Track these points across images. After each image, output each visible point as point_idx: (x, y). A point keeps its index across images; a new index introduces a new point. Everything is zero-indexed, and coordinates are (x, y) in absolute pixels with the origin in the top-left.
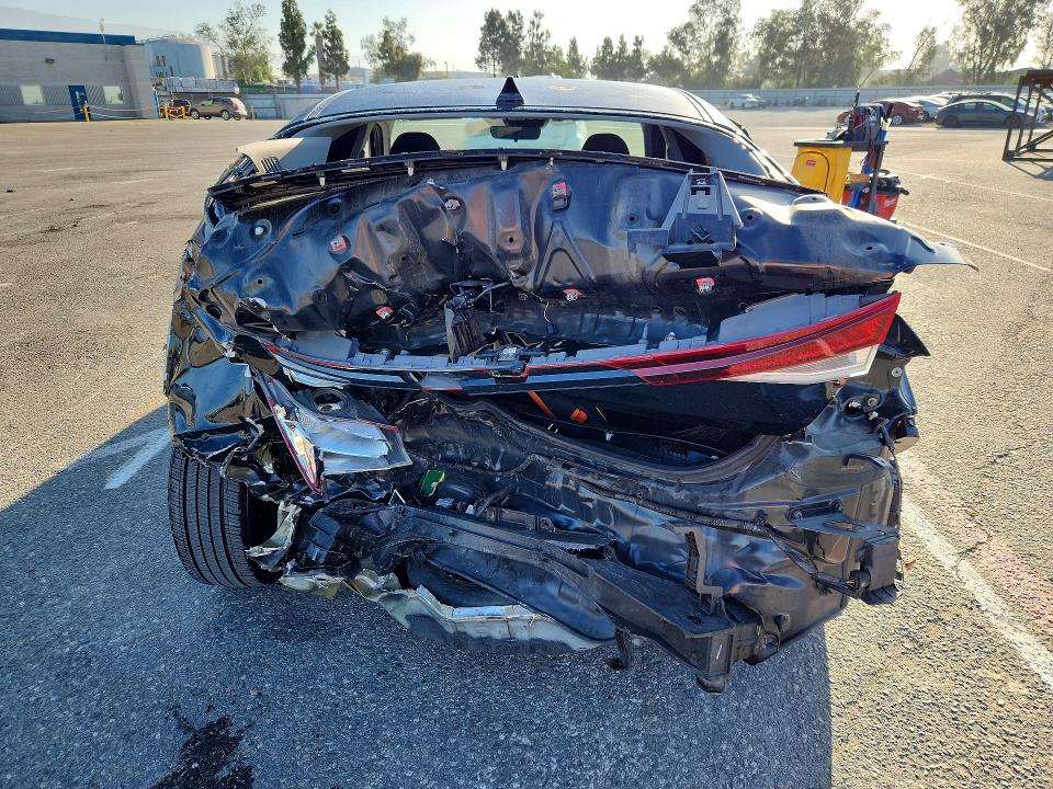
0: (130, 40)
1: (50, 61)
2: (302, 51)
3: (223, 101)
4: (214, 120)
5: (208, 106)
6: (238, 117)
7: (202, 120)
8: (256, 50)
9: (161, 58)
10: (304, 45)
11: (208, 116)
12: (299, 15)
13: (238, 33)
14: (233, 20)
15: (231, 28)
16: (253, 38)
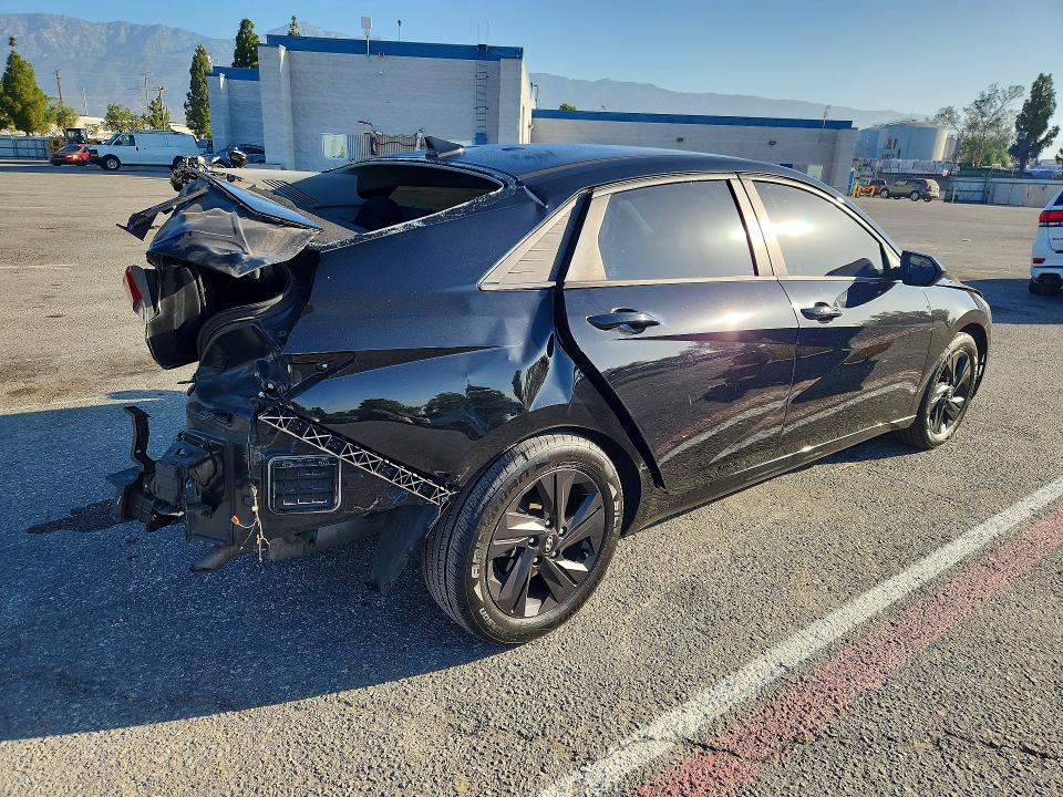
0: (847, 124)
1: (772, 143)
2: (1040, 133)
3: (918, 182)
4: (903, 201)
5: (902, 186)
6: (929, 198)
7: (892, 200)
8: (998, 132)
9: (893, 142)
10: (1045, 126)
11: (898, 196)
12: (1051, 95)
13: (984, 115)
14: (982, 103)
15: (977, 111)
16: (998, 120)
